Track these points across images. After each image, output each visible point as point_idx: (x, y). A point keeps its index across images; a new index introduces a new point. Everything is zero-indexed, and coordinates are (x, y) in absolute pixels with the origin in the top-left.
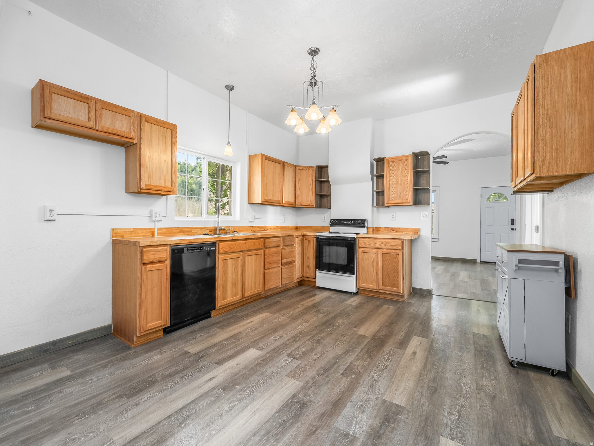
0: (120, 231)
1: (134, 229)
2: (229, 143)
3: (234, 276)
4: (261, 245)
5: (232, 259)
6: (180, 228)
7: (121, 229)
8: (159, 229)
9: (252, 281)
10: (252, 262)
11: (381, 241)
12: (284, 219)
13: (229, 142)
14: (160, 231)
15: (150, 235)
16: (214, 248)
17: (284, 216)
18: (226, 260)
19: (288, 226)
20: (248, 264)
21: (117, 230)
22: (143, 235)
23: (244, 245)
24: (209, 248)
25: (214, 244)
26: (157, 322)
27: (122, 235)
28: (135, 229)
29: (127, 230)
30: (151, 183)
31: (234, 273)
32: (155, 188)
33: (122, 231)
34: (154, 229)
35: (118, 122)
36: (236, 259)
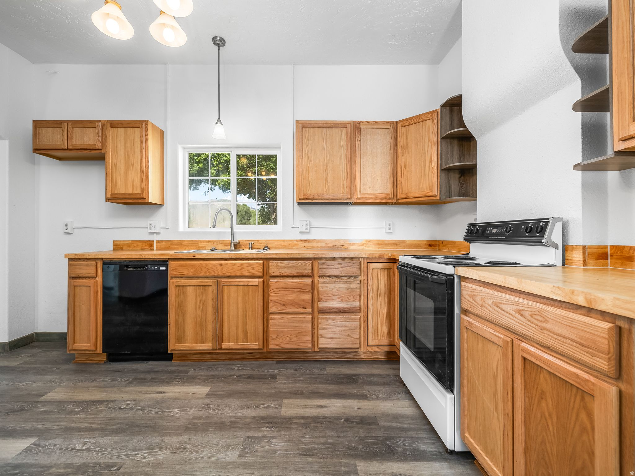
0: (119, 243)
1: (132, 241)
2: (219, 121)
3: (199, 312)
4: (258, 271)
5: (195, 287)
6: (183, 241)
7: (120, 241)
8: (158, 242)
9: (237, 327)
10: (238, 296)
11: (518, 304)
12: (388, 227)
13: (219, 118)
14: (159, 244)
15: (148, 248)
16: (165, 268)
17: (388, 223)
18: (185, 287)
19: (404, 241)
20: (229, 299)
21: (117, 242)
22: (141, 248)
23: (217, 268)
24: (156, 267)
25: (165, 263)
26: (85, 344)
27: (121, 247)
28: (134, 242)
29: (126, 242)
30: (117, 192)
31: (200, 306)
32: (121, 197)
33: (121, 243)
34: (153, 241)
35: (86, 136)
36: (204, 287)
